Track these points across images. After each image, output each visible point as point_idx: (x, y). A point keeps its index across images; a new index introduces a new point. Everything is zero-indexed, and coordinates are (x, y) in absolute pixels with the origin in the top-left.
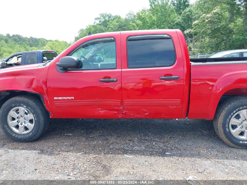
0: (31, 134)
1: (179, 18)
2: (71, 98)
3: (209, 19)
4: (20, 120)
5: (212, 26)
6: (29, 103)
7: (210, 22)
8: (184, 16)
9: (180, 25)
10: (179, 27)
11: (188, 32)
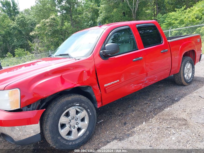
0: (88, 133)
1: (14, 23)
2: (117, 81)
3: (49, 23)
4: (71, 124)
5: (52, 28)
6: (82, 99)
7: (50, 25)
8: (18, 22)
9: (16, 29)
10: (16, 31)
11: (33, 34)
